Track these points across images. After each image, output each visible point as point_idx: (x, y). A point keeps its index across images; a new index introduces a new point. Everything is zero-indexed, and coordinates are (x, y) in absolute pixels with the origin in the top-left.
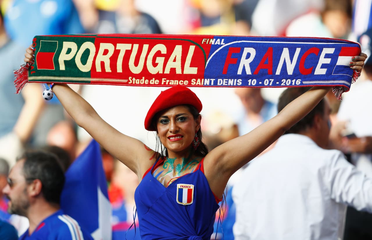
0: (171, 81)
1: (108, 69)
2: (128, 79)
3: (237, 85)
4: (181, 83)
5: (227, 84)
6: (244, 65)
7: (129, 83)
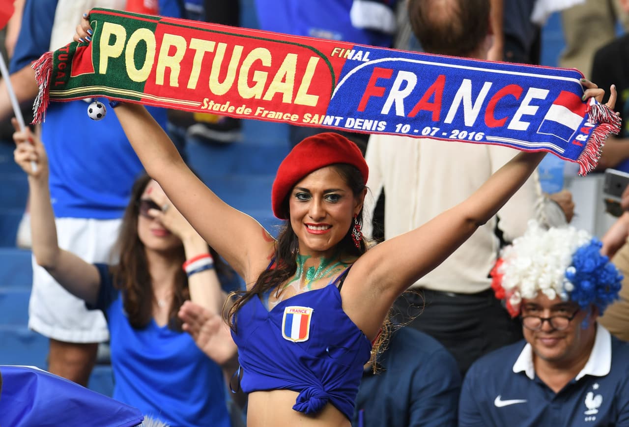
0: (271, 112)
1: (174, 82)
2: (203, 101)
3: (376, 130)
4: (287, 117)
5: (360, 128)
6: (395, 100)
7: (203, 108)
